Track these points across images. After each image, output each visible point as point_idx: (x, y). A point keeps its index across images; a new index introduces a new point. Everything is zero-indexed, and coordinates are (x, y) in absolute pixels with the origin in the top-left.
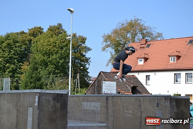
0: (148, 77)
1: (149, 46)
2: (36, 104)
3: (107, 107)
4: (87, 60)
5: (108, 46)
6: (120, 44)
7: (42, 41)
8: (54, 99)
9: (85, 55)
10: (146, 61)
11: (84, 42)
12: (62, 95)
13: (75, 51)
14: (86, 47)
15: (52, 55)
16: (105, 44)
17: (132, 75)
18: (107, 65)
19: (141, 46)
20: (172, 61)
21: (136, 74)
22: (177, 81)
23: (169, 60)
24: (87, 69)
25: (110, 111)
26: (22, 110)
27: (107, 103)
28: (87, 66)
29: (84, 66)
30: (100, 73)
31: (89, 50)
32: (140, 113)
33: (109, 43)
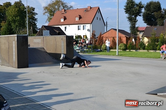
0: (65, 28)
1: (66, 12)
2: (16, 40)
3: (43, 41)
4: (36, 20)
5: (46, 12)
6: (52, 11)
7: (11, 10)
8: (22, 38)
9: (34, 17)
10: (65, 20)
11: (34, 10)
12: (25, 36)
13: (29, 15)
14: (35, 13)
15: (17, 17)
16: (44, 11)
17: (58, 27)
18: (46, 22)
19: (62, 12)
20: (77, 20)
21: (60, 26)
22: (79, 29)
23: (75, 19)
24: (36, 24)
25: (45, 42)
26: (10, 42)
27: (43, 39)
28: (36, 22)
29: (34, 23)
30: (42, 26)
31: (37, 14)
32: (56, 43)
33: (46, 11)
